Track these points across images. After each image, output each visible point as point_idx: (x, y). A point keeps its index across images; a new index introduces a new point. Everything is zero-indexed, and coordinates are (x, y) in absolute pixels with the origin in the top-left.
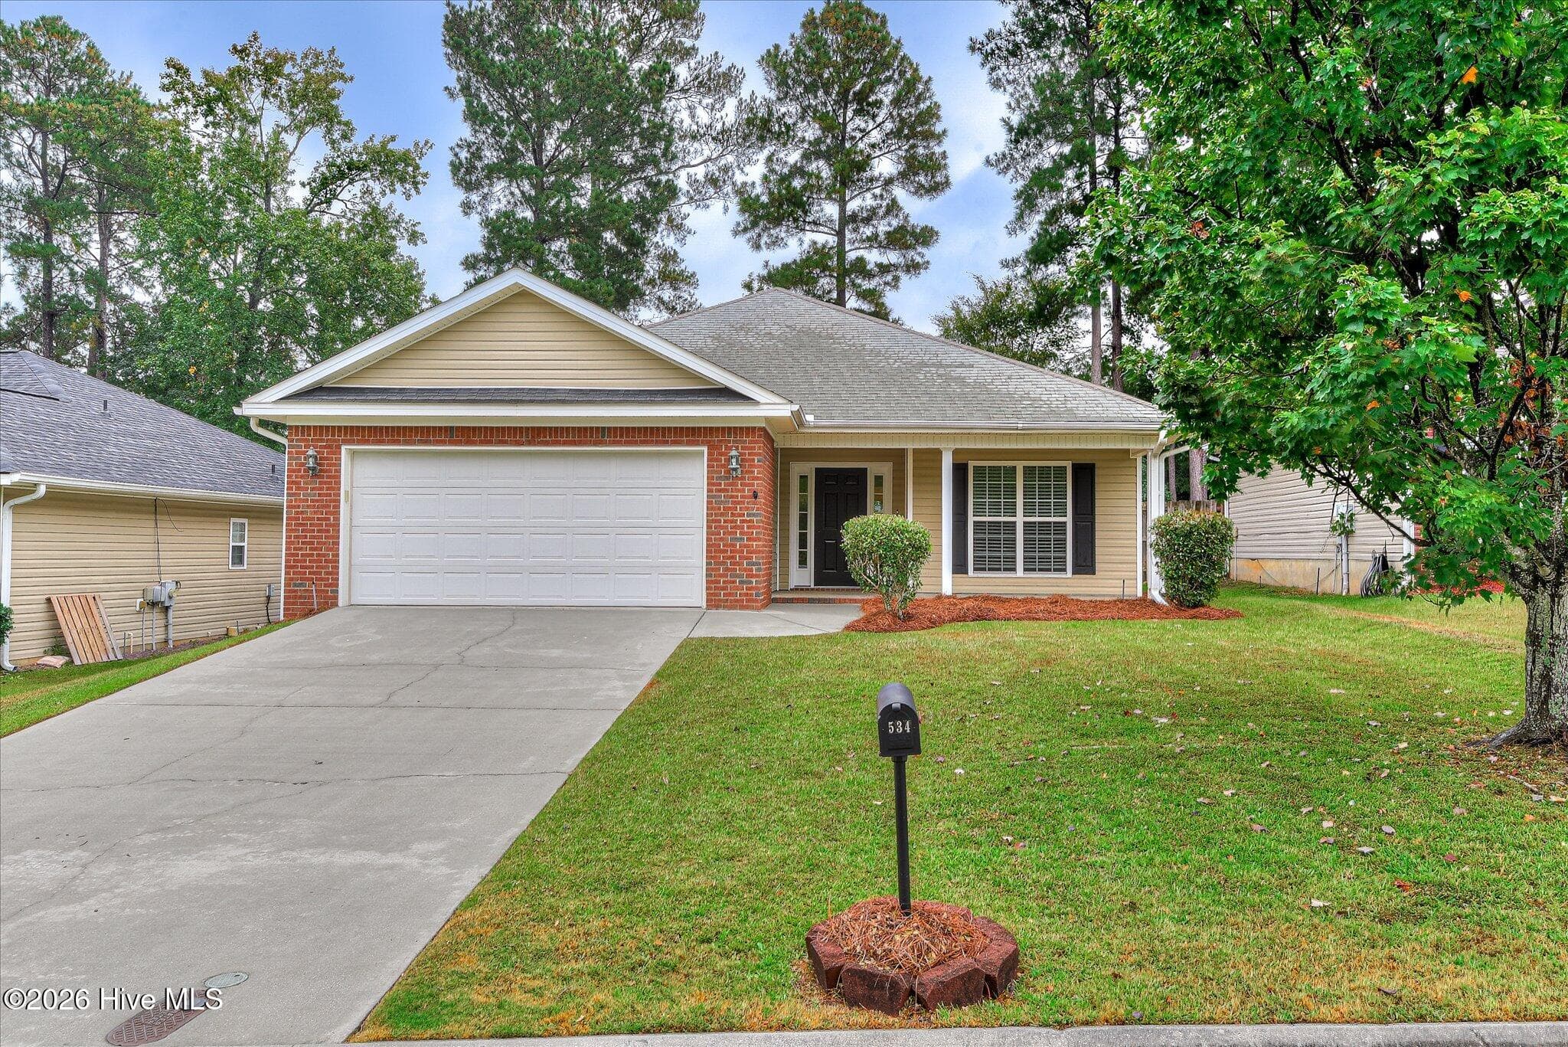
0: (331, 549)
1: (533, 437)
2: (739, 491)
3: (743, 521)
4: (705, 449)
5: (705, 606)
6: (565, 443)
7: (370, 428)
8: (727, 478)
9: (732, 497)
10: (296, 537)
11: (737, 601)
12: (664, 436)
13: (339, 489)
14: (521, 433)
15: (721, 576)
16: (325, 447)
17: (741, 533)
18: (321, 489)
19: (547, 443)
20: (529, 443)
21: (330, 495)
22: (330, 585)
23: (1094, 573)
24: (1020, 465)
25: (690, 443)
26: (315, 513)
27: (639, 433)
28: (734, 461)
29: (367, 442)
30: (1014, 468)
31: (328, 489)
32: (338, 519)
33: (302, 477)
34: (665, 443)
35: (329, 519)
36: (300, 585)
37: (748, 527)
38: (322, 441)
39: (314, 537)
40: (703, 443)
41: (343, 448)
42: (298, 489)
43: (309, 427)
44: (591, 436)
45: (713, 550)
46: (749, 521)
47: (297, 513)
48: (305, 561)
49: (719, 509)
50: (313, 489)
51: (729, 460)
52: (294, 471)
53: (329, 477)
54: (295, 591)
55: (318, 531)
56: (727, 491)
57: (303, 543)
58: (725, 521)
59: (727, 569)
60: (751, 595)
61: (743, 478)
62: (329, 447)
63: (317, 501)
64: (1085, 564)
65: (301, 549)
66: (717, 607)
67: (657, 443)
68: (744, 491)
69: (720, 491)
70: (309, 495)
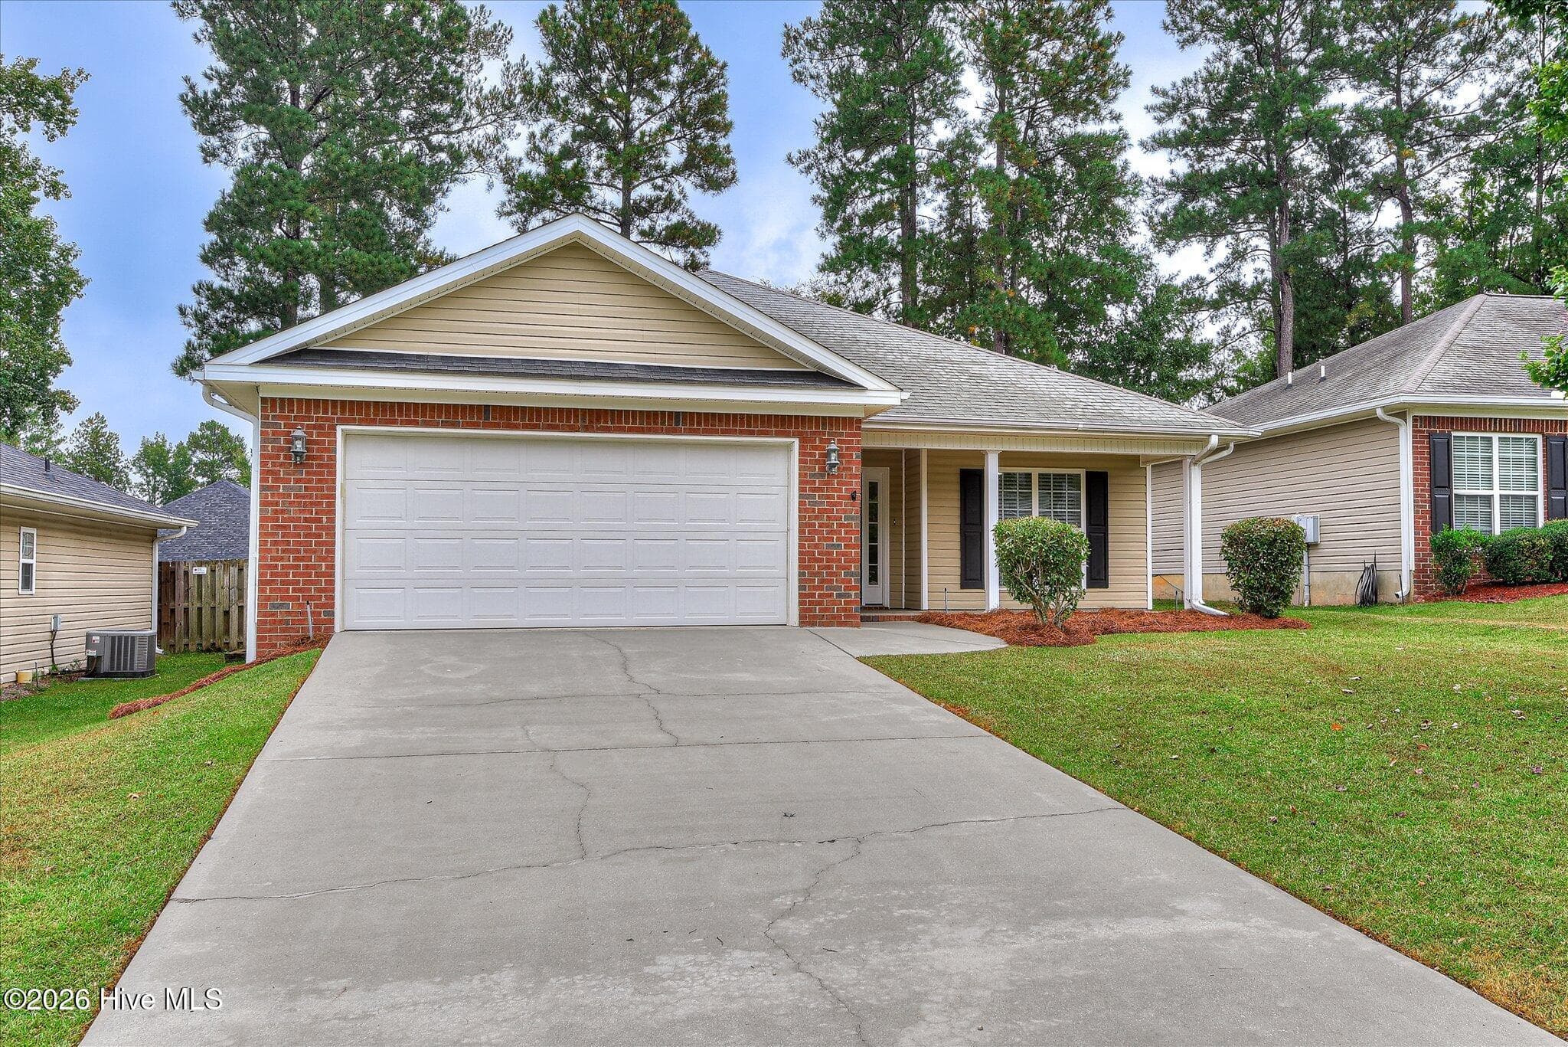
0: (324, 559)
1: (591, 422)
2: (835, 490)
3: (840, 525)
4: (796, 441)
5: (795, 619)
6: (631, 430)
7: (376, 403)
8: (823, 476)
9: (828, 497)
10: (275, 543)
11: (834, 617)
12: (749, 425)
13: (334, 481)
14: (576, 416)
15: (815, 588)
16: (314, 427)
17: (838, 539)
18: (310, 481)
19: (608, 430)
20: (586, 429)
21: (322, 489)
22: (323, 606)
23: (1107, 587)
24: (1035, 472)
25: (778, 434)
26: (301, 511)
27: (720, 421)
28: (834, 456)
29: (373, 422)
30: (1029, 476)
31: (319, 481)
32: (332, 520)
33: (281, 465)
34: (751, 433)
35: (320, 520)
36: (281, 606)
37: (846, 533)
38: (310, 419)
39: (300, 543)
40: (794, 436)
41: (339, 428)
42: (275, 480)
43: (291, 400)
44: (663, 423)
45: (806, 558)
46: (847, 526)
47: (276, 512)
48: (287, 575)
49: (814, 511)
50: (297, 481)
51: (827, 455)
52: (270, 457)
53: (319, 466)
54: (273, 614)
55: (306, 536)
56: (822, 490)
57: (284, 551)
58: (821, 526)
59: (822, 581)
60: (850, 610)
61: (839, 476)
62: (321, 427)
63: (303, 497)
64: (1099, 578)
65: (282, 559)
66: (813, 624)
67: (742, 433)
68: (840, 490)
69: (814, 490)
70: (291, 488)
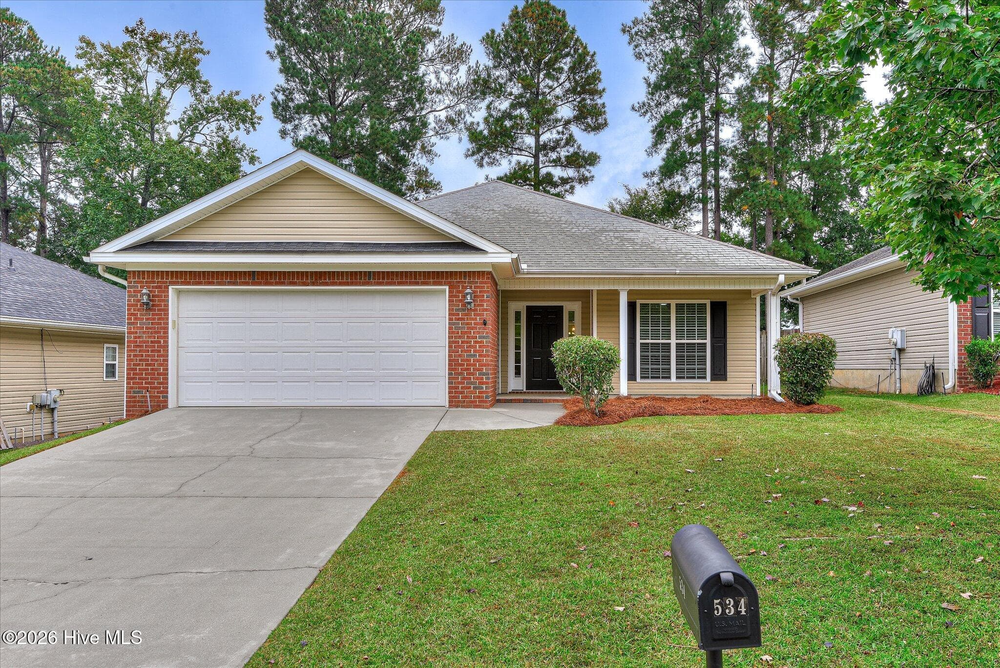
0: (161, 365)
1: (316, 279)
2: (473, 319)
3: (476, 342)
4: (447, 288)
5: (447, 404)
6: (341, 284)
7: (190, 272)
8: (464, 310)
9: (467, 324)
10: (135, 356)
11: (472, 402)
12: (415, 278)
13: (168, 319)
14: (307, 277)
15: (459, 383)
16: (156, 287)
17: (475, 351)
18: (154, 319)
19: (326, 284)
20: (313, 284)
21: (160, 324)
22: (162, 392)
23: (726, 380)
24: (673, 303)
25: (435, 284)
26: (150, 337)
27: (397, 276)
28: (469, 297)
29: (188, 284)
30: (669, 305)
31: (159, 319)
32: (166, 342)
33: (138, 310)
34: (417, 284)
35: (160, 342)
36: (138, 392)
37: (480, 347)
38: (154, 282)
39: (149, 356)
40: (445, 284)
41: (170, 287)
42: (136, 319)
43: (143, 272)
44: (361, 279)
45: (453, 364)
46: (481, 342)
47: (135, 337)
48: (142, 374)
49: (458, 333)
50: (147, 319)
51: (464, 297)
52: (132, 305)
53: (159, 310)
54: (135, 397)
55: (152, 351)
56: (463, 319)
57: (140, 360)
58: (462, 342)
59: (464, 378)
60: (482, 397)
61: (475, 310)
62: (160, 287)
63: (150, 328)
64: (720, 373)
65: (139, 365)
66: (457, 407)
67: (411, 284)
68: (476, 319)
69: (458, 319)
70: (144, 324)
